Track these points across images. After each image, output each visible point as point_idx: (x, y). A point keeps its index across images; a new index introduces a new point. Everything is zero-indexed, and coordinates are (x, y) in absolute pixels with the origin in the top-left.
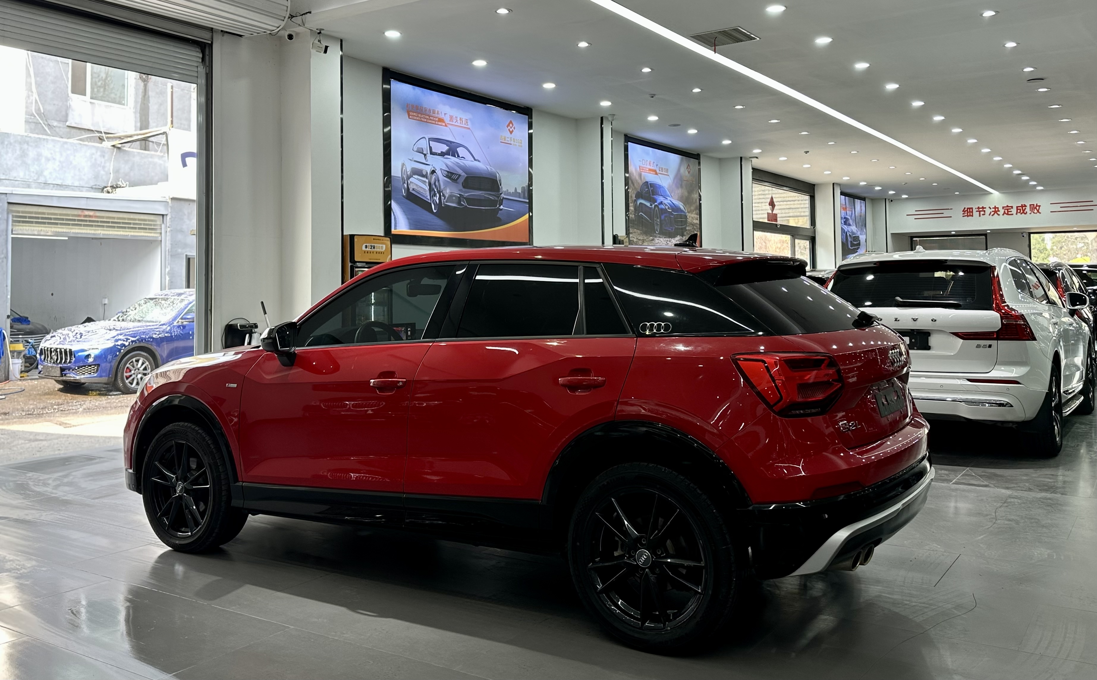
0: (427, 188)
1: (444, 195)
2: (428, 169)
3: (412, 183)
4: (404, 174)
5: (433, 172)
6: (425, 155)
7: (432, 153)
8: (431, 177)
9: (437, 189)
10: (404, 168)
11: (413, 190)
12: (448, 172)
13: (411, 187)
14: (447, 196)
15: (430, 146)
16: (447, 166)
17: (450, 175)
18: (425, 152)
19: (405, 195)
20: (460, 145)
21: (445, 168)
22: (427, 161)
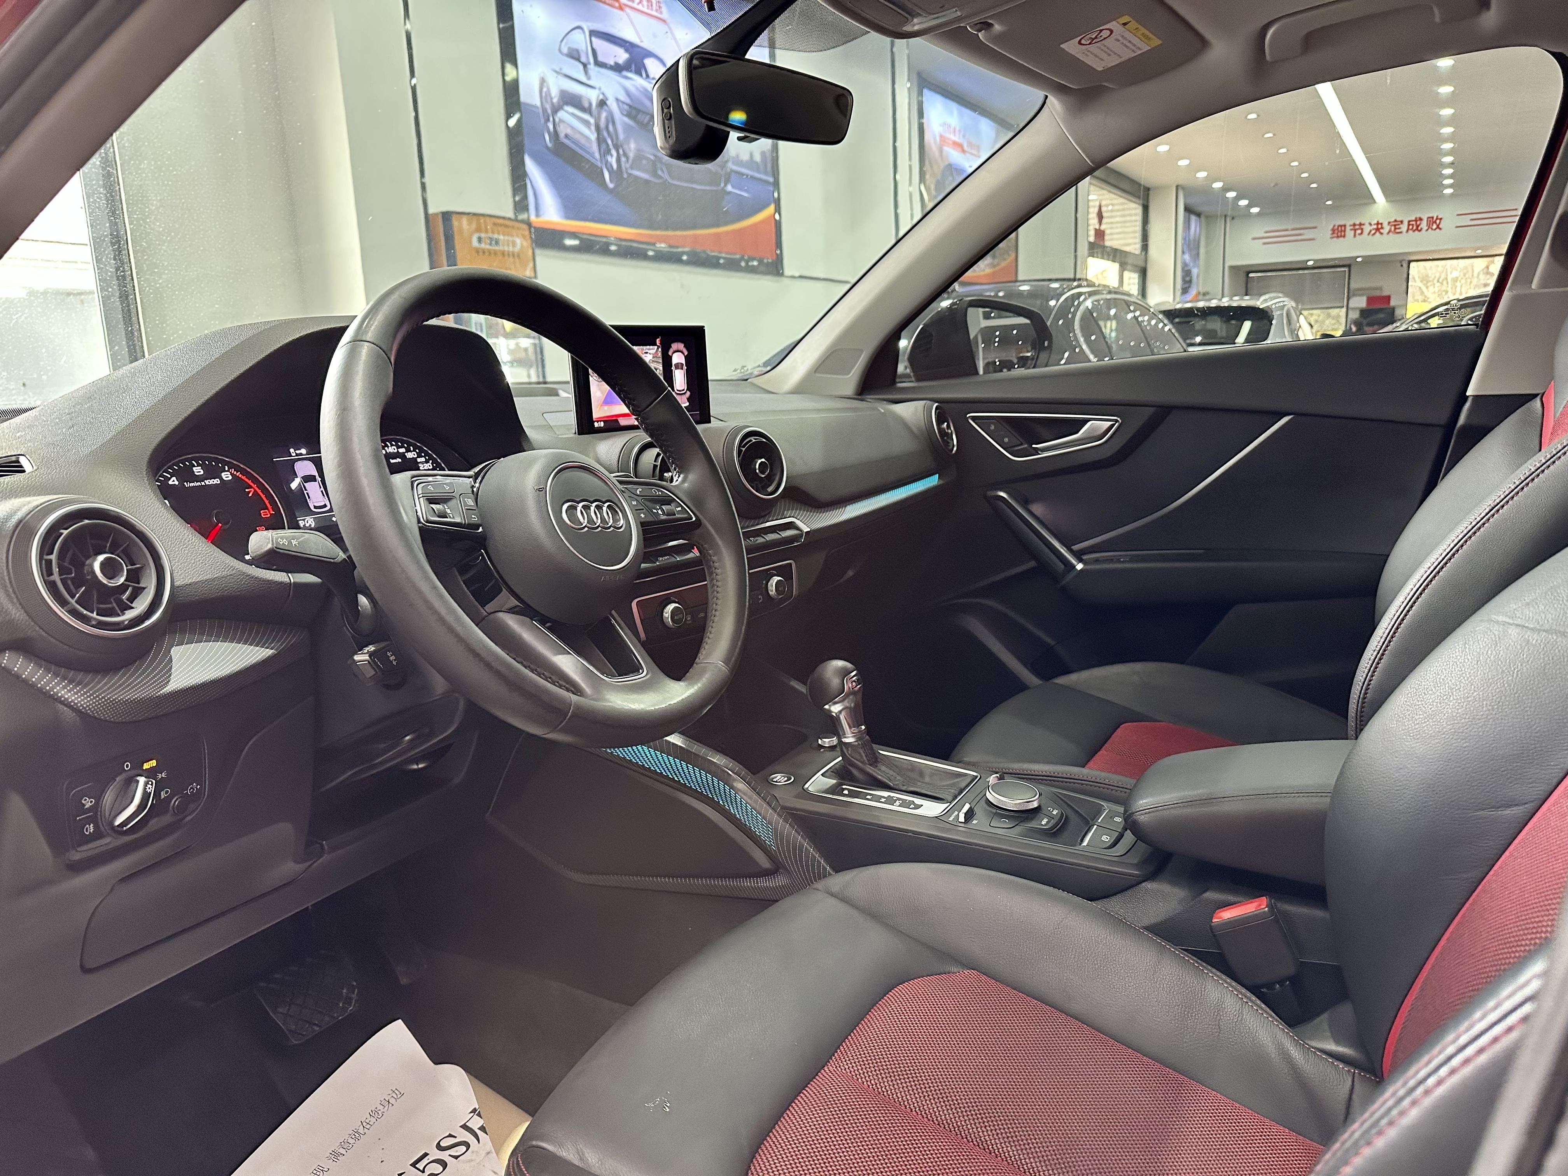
0: (593, 136)
1: (625, 155)
2: (593, 96)
3: (564, 122)
4: (547, 102)
5: (602, 103)
6: (585, 66)
7: (599, 64)
8: (599, 114)
9: (612, 141)
10: (545, 90)
11: (566, 136)
12: (630, 106)
13: (563, 130)
14: (631, 155)
15: (594, 46)
16: (628, 93)
17: (634, 112)
18: (583, 59)
19: (550, 145)
20: (650, 54)
21: (623, 97)
22: (589, 78)
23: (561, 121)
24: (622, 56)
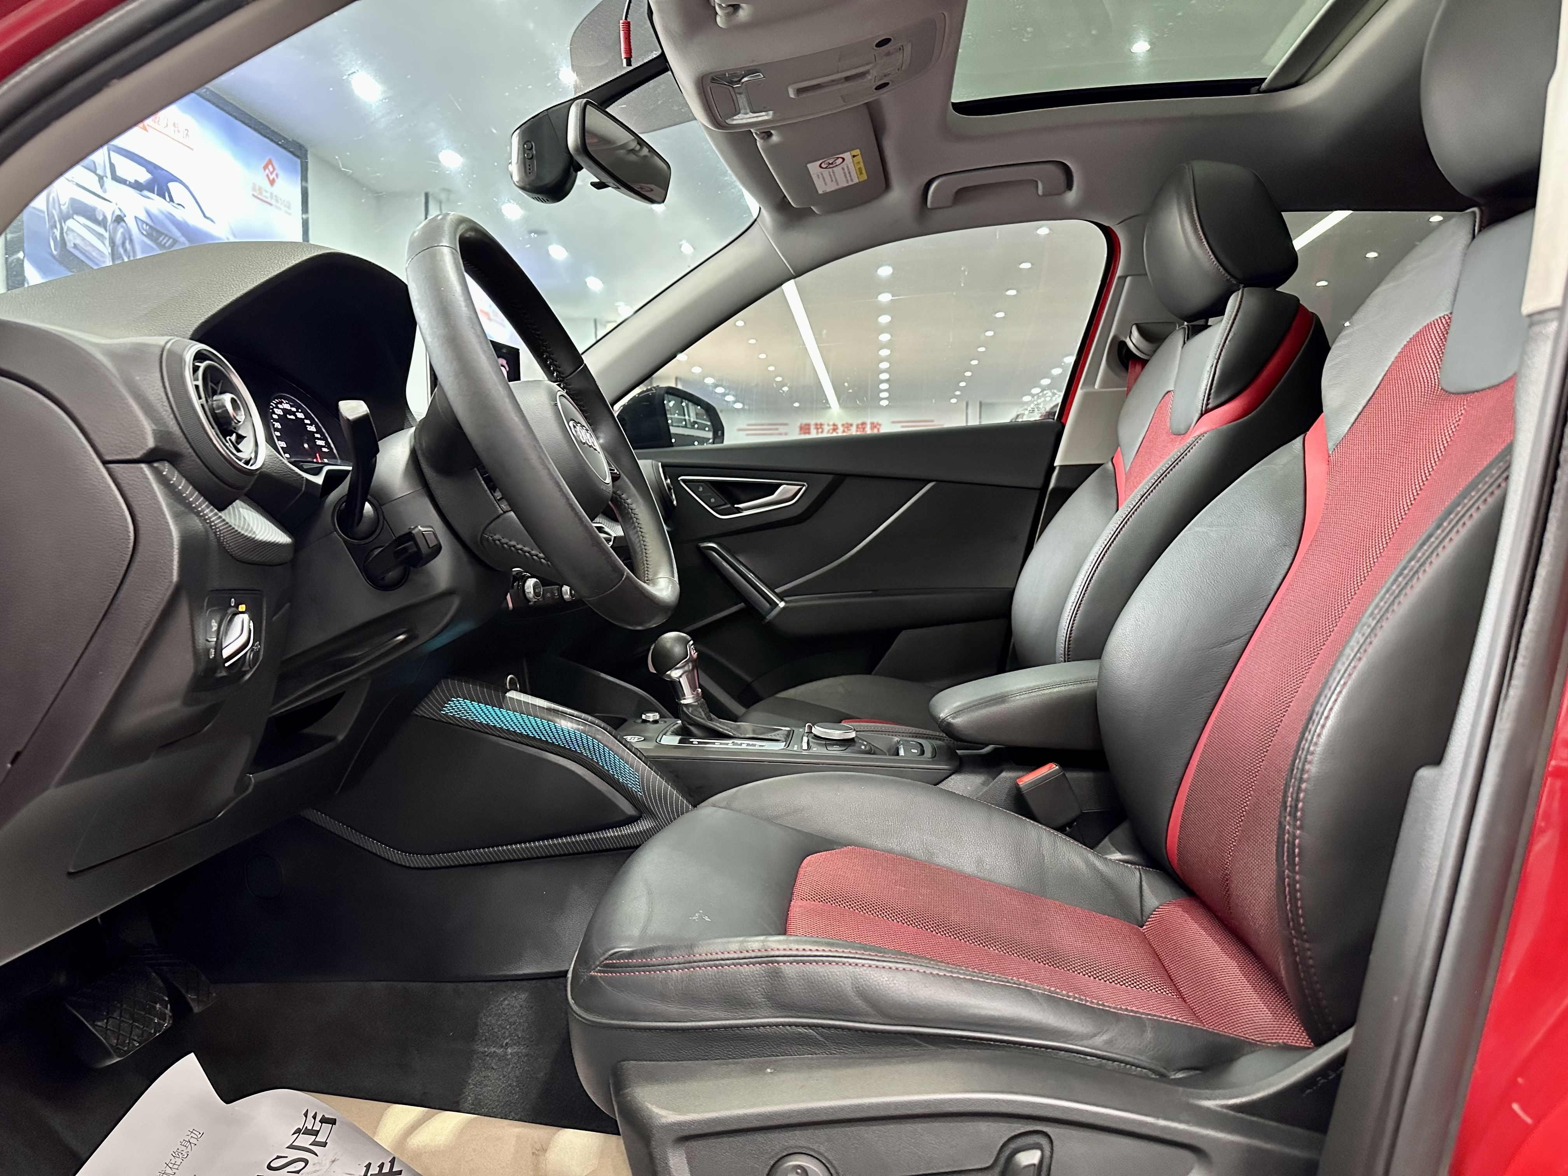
0: (107, 250)
2: (107, 210)
3: (73, 231)
4: (54, 208)
5: (119, 219)
6: (101, 179)
7: (116, 178)
8: (115, 230)
11: (75, 246)
12: (151, 227)
13: (71, 240)
15: (113, 161)
16: (148, 213)
17: (154, 234)
18: (99, 172)
19: (55, 253)
20: (176, 179)
21: (144, 217)
22: (105, 192)
23: (68, 228)
24: (143, 176)
